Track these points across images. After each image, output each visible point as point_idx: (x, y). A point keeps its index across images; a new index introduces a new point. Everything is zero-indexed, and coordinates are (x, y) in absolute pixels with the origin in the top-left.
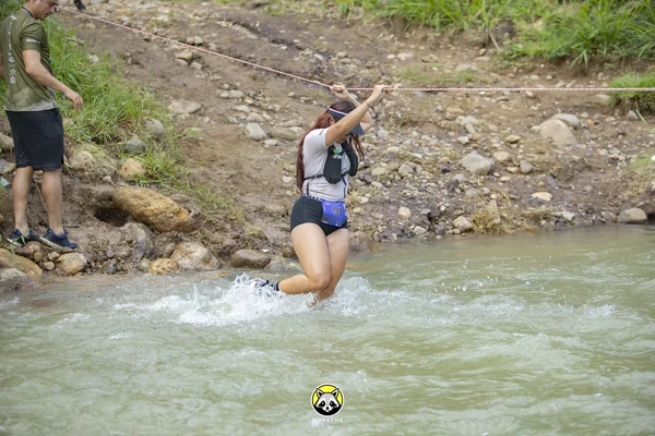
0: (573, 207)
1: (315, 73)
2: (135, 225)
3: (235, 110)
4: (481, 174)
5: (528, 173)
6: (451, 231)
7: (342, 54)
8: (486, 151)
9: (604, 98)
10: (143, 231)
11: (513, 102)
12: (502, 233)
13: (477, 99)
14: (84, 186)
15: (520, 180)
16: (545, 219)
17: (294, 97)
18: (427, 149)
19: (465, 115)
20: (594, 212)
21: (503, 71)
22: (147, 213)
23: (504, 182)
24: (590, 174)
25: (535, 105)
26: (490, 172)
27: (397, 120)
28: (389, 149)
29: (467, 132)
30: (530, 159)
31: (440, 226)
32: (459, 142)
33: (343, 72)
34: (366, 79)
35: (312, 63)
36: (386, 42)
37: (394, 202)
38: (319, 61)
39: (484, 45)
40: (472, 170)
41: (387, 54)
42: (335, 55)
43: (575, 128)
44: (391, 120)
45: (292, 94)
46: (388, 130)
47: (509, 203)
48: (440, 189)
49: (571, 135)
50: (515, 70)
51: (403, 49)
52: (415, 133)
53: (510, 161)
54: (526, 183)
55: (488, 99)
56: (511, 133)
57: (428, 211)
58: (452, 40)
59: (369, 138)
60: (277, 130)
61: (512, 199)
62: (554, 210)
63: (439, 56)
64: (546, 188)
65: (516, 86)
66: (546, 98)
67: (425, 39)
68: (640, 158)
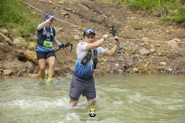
0: (171, 68)
1: (103, 21)
2: (29, 62)
3: (74, 31)
4: (145, 55)
5: (160, 56)
6: (131, 72)
7: (114, 16)
8: (149, 48)
10: (31, 64)
11: (161, 34)
12: (147, 73)
13: (150, 32)
14: (16, 50)
15: (157, 58)
16: (162, 70)
18: (130, 46)
19: (145, 37)
20: (179, 69)
21: (161, 25)
22: (33, 59)
23: (152, 58)
24: (180, 58)
25: (169, 35)
26: (148, 55)
29: (144, 42)
30: (161, 52)
31: (128, 70)
32: (141, 45)
33: (111, 22)
34: (118, 24)
35: (103, 19)
36: (129, 14)
37: (115, 62)
38: (105, 18)
39: (158, 16)
40: (142, 54)
41: (128, 17)
42: (111, 16)
45: (93, 27)
47: (152, 65)
48: (130, 59)
49: (177, 45)
50: (166, 24)
51: (132, 16)
52: (128, 42)
53: (155, 52)
54: (159, 59)
55: (154, 33)
56: (158, 43)
57: (125, 65)
58: (149, 14)
59: (113, 42)
61: (153, 64)
62: (166, 68)
63: (144, 19)
64: (165, 61)
65: (164, 29)
66: (172, 34)
67: (141, 13)
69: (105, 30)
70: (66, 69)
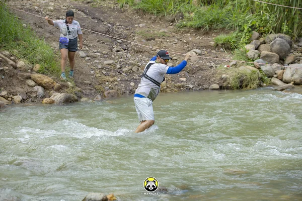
0: (192, 84)
1: (107, 32)
2: (38, 87)
7: (119, 24)
9: (213, 43)
10: (41, 89)
11: (178, 44)
12: (166, 92)
13: (165, 43)
14: (22, 73)
16: (182, 87)
17: (98, 41)
18: (144, 62)
19: (159, 49)
20: (201, 85)
21: (177, 32)
22: (43, 83)
24: (202, 72)
25: (186, 46)
27: (135, 50)
28: (130, 62)
33: (117, 32)
34: (126, 35)
35: (106, 28)
36: (136, 19)
37: (129, 81)
38: (109, 27)
39: (172, 22)
41: (135, 24)
43: (200, 55)
44: (133, 50)
46: (131, 54)
47: (171, 82)
49: (197, 57)
50: (182, 32)
51: (142, 22)
52: (140, 56)
55: (169, 43)
56: (175, 56)
58: (160, 19)
59: (124, 57)
60: (91, 54)
61: (172, 80)
62: (186, 84)
63: (155, 26)
64: (185, 76)
65: (180, 38)
66: (191, 43)
67: (151, 18)
68: (221, 66)
69: (111, 42)
70: (79, 91)
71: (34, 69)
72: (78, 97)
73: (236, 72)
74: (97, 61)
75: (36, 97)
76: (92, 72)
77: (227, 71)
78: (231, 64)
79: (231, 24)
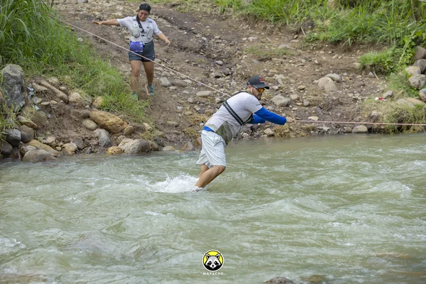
0: (327, 125)
1: (201, 48)
2: (101, 130)
4: (282, 106)
5: (307, 106)
6: (263, 136)
7: (218, 37)
8: (287, 94)
9: (357, 65)
10: (105, 133)
11: (306, 67)
12: (289, 137)
13: (287, 65)
14: (76, 110)
15: (302, 110)
16: (313, 130)
17: (188, 62)
19: (279, 74)
20: (340, 127)
21: (304, 49)
22: (107, 124)
23: (294, 110)
24: (342, 107)
25: (319, 68)
26: (287, 105)
27: (242, 76)
29: (278, 83)
30: (309, 99)
31: (258, 133)
32: (273, 89)
33: (216, 48)
34: (229, 53)
35: (200, 43)
36: (243, 29)
38: (204, 41)
39: (297, 33)
40: (278, 104)
41: (243, 37)
43: (338, 82)
45: (187, 61)
46: (237, 81)
49: (334, 85)
50: (311, 48)
51: (252, 34)
53: (298, 99)
54: (305, 111)
55: (293, 65)
56: (302, 84)
58: (280, 29)
59: (225, 86)
60: (178, 81)
62: (319, 126)
63: (271, 39)
64: (316, 114)
65: (309, 58)
66: (325, 65)
68: (369, 98)
69: (208, 64)
70: (160, 136)
71: (94, 103)
72: (159, 145)
73: (392, 107)
74: (187, 92)
75: (98, 145)
76: (179, 108)
77: (379, 105)
78: (385, 95)
79: (384, 36)
